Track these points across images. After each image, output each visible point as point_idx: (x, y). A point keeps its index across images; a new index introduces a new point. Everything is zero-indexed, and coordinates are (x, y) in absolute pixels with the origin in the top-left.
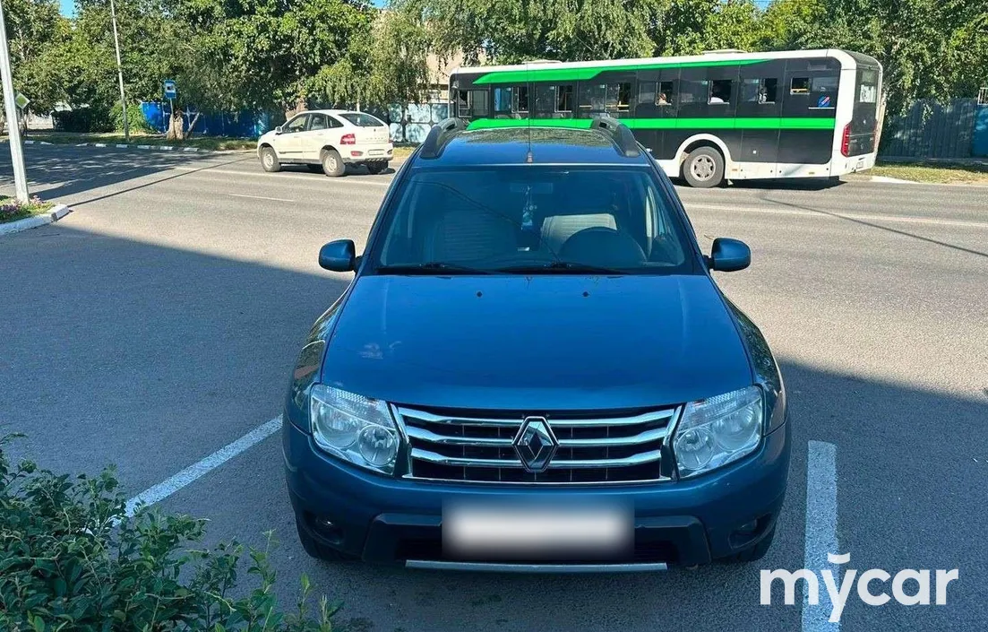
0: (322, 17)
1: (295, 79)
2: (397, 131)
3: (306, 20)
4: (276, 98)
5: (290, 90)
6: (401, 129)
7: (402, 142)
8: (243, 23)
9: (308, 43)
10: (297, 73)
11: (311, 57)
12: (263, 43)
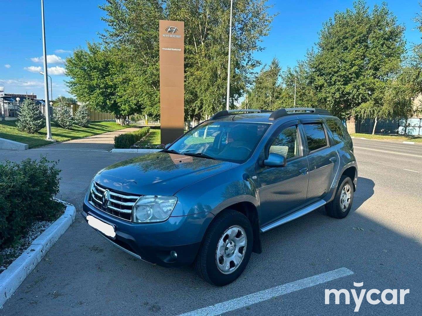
0: (363, 85)
1: (351, 108)
2: (403, 130)
3: (356, 86)
4: (343, 116)
5: (348, 112)
6: (404, 129)
7: (404, 134)
8: (331, 89)
9: (356, 94)
10: (352, 106)
11: (357, 100)
12: (337, 95)
